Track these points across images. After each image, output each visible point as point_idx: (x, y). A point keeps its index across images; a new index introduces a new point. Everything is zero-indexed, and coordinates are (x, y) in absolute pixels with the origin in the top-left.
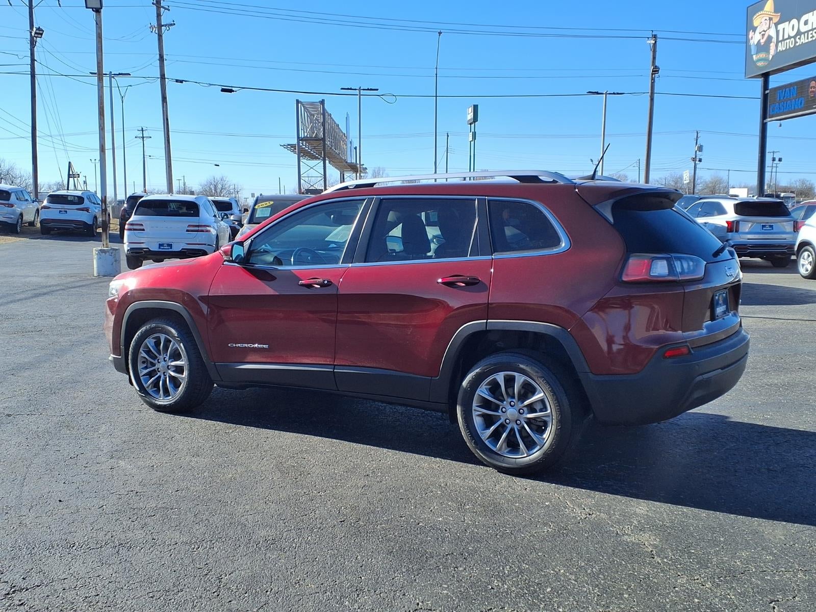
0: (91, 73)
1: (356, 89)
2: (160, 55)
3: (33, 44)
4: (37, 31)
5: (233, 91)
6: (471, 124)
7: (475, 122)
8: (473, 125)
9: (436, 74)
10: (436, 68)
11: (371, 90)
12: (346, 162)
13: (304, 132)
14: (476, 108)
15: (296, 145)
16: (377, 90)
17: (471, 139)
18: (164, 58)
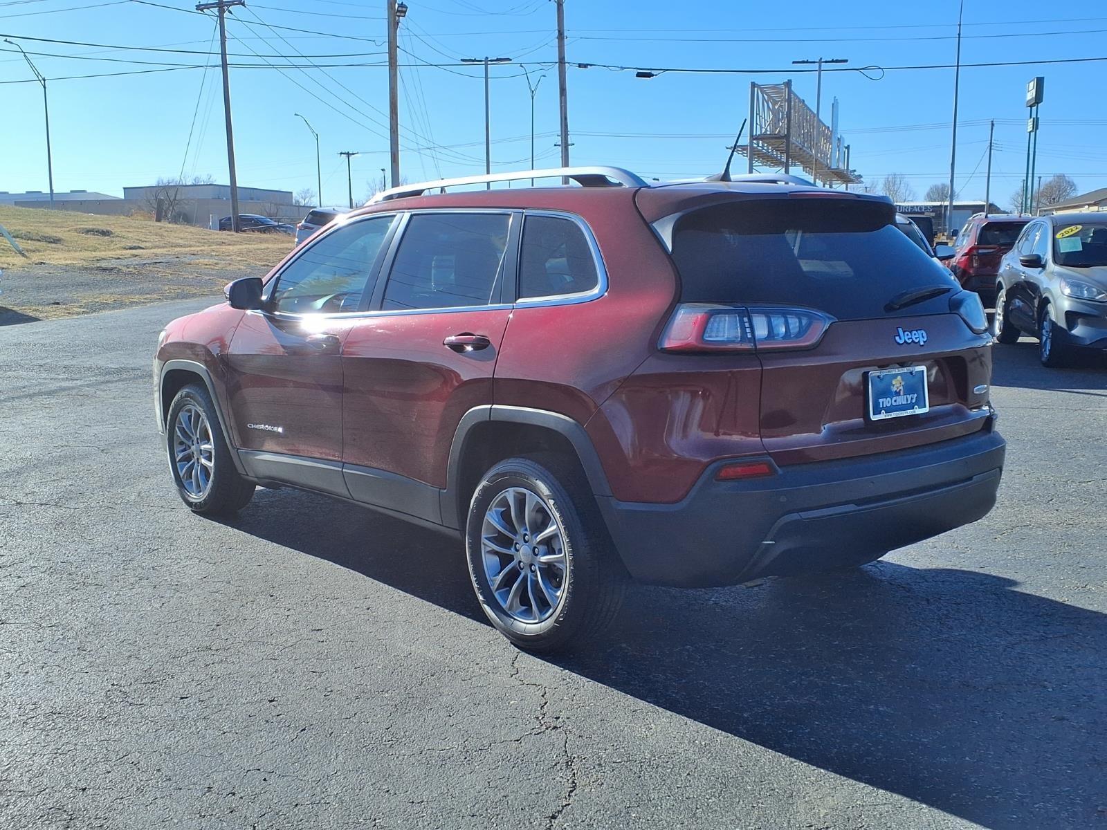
0: (462, 60)
1: (814, 62)
2: (559, 31)
3: (393, 25)
4: (400, 9)
5: (653, 75)
6: (1031, 106)
7: (1038, 103)
8: (1035, 107)
9: (959, 34)
10: (960, 25)
11: (837, 61)
12: (829, 168)
13: (761, 128)
14: (1040, 82)
15: (747, 146)
16: (846, 61)
17: (1031, 129)
18: (565, 35)
